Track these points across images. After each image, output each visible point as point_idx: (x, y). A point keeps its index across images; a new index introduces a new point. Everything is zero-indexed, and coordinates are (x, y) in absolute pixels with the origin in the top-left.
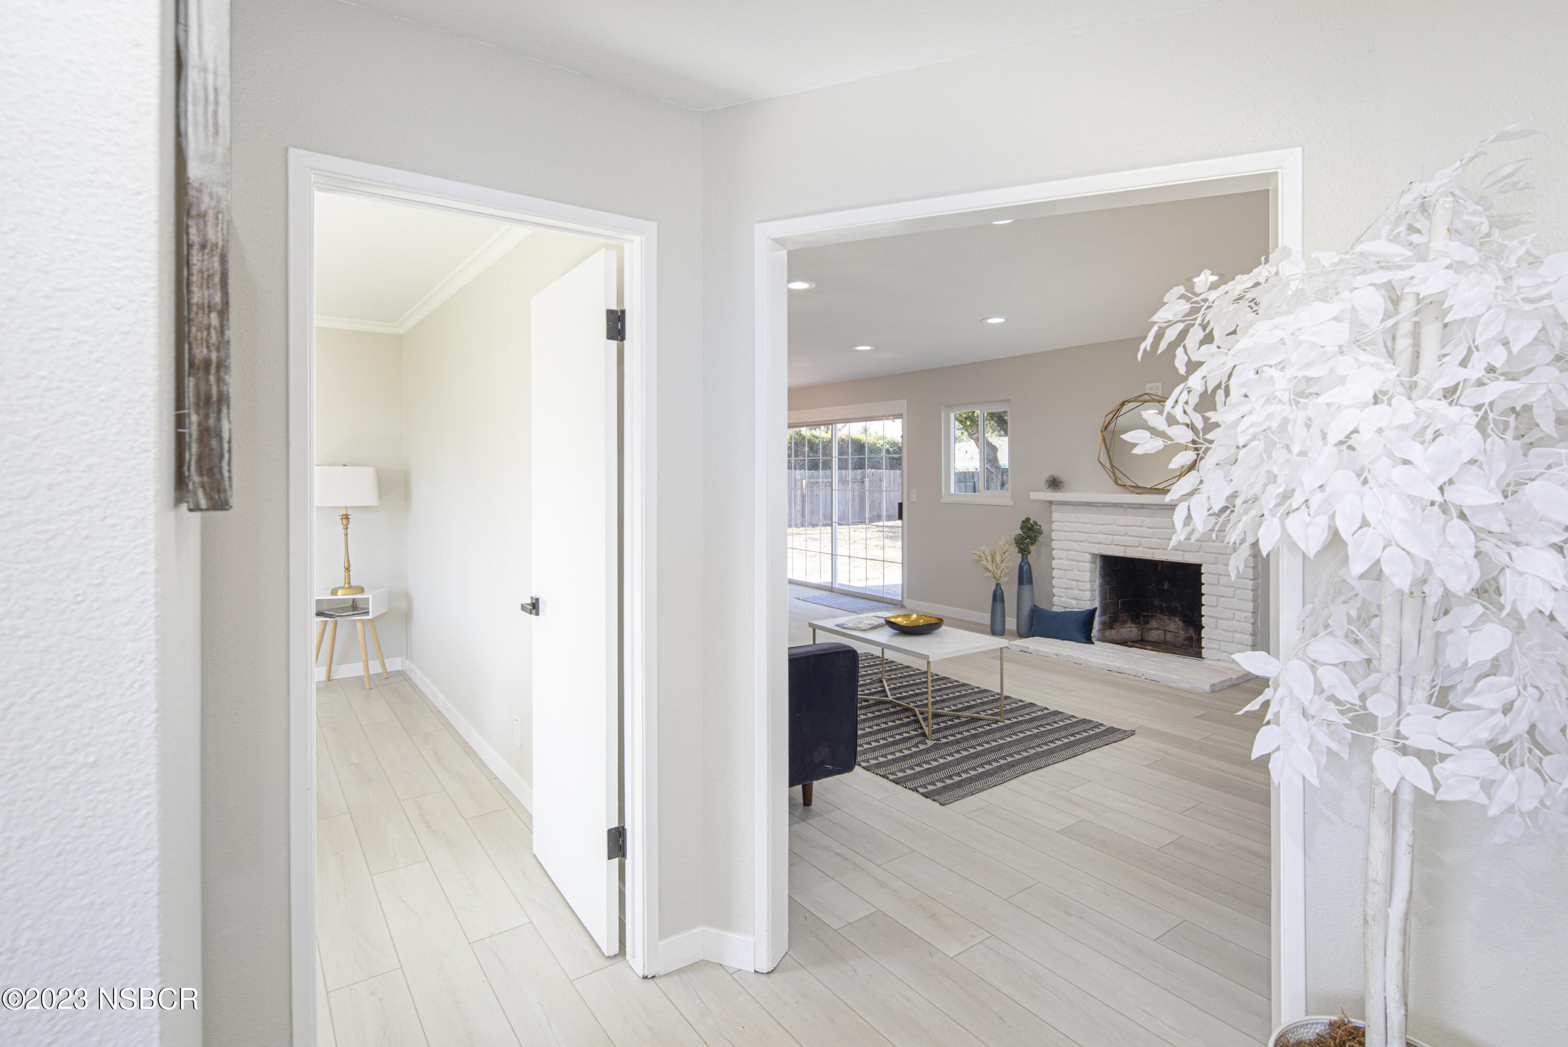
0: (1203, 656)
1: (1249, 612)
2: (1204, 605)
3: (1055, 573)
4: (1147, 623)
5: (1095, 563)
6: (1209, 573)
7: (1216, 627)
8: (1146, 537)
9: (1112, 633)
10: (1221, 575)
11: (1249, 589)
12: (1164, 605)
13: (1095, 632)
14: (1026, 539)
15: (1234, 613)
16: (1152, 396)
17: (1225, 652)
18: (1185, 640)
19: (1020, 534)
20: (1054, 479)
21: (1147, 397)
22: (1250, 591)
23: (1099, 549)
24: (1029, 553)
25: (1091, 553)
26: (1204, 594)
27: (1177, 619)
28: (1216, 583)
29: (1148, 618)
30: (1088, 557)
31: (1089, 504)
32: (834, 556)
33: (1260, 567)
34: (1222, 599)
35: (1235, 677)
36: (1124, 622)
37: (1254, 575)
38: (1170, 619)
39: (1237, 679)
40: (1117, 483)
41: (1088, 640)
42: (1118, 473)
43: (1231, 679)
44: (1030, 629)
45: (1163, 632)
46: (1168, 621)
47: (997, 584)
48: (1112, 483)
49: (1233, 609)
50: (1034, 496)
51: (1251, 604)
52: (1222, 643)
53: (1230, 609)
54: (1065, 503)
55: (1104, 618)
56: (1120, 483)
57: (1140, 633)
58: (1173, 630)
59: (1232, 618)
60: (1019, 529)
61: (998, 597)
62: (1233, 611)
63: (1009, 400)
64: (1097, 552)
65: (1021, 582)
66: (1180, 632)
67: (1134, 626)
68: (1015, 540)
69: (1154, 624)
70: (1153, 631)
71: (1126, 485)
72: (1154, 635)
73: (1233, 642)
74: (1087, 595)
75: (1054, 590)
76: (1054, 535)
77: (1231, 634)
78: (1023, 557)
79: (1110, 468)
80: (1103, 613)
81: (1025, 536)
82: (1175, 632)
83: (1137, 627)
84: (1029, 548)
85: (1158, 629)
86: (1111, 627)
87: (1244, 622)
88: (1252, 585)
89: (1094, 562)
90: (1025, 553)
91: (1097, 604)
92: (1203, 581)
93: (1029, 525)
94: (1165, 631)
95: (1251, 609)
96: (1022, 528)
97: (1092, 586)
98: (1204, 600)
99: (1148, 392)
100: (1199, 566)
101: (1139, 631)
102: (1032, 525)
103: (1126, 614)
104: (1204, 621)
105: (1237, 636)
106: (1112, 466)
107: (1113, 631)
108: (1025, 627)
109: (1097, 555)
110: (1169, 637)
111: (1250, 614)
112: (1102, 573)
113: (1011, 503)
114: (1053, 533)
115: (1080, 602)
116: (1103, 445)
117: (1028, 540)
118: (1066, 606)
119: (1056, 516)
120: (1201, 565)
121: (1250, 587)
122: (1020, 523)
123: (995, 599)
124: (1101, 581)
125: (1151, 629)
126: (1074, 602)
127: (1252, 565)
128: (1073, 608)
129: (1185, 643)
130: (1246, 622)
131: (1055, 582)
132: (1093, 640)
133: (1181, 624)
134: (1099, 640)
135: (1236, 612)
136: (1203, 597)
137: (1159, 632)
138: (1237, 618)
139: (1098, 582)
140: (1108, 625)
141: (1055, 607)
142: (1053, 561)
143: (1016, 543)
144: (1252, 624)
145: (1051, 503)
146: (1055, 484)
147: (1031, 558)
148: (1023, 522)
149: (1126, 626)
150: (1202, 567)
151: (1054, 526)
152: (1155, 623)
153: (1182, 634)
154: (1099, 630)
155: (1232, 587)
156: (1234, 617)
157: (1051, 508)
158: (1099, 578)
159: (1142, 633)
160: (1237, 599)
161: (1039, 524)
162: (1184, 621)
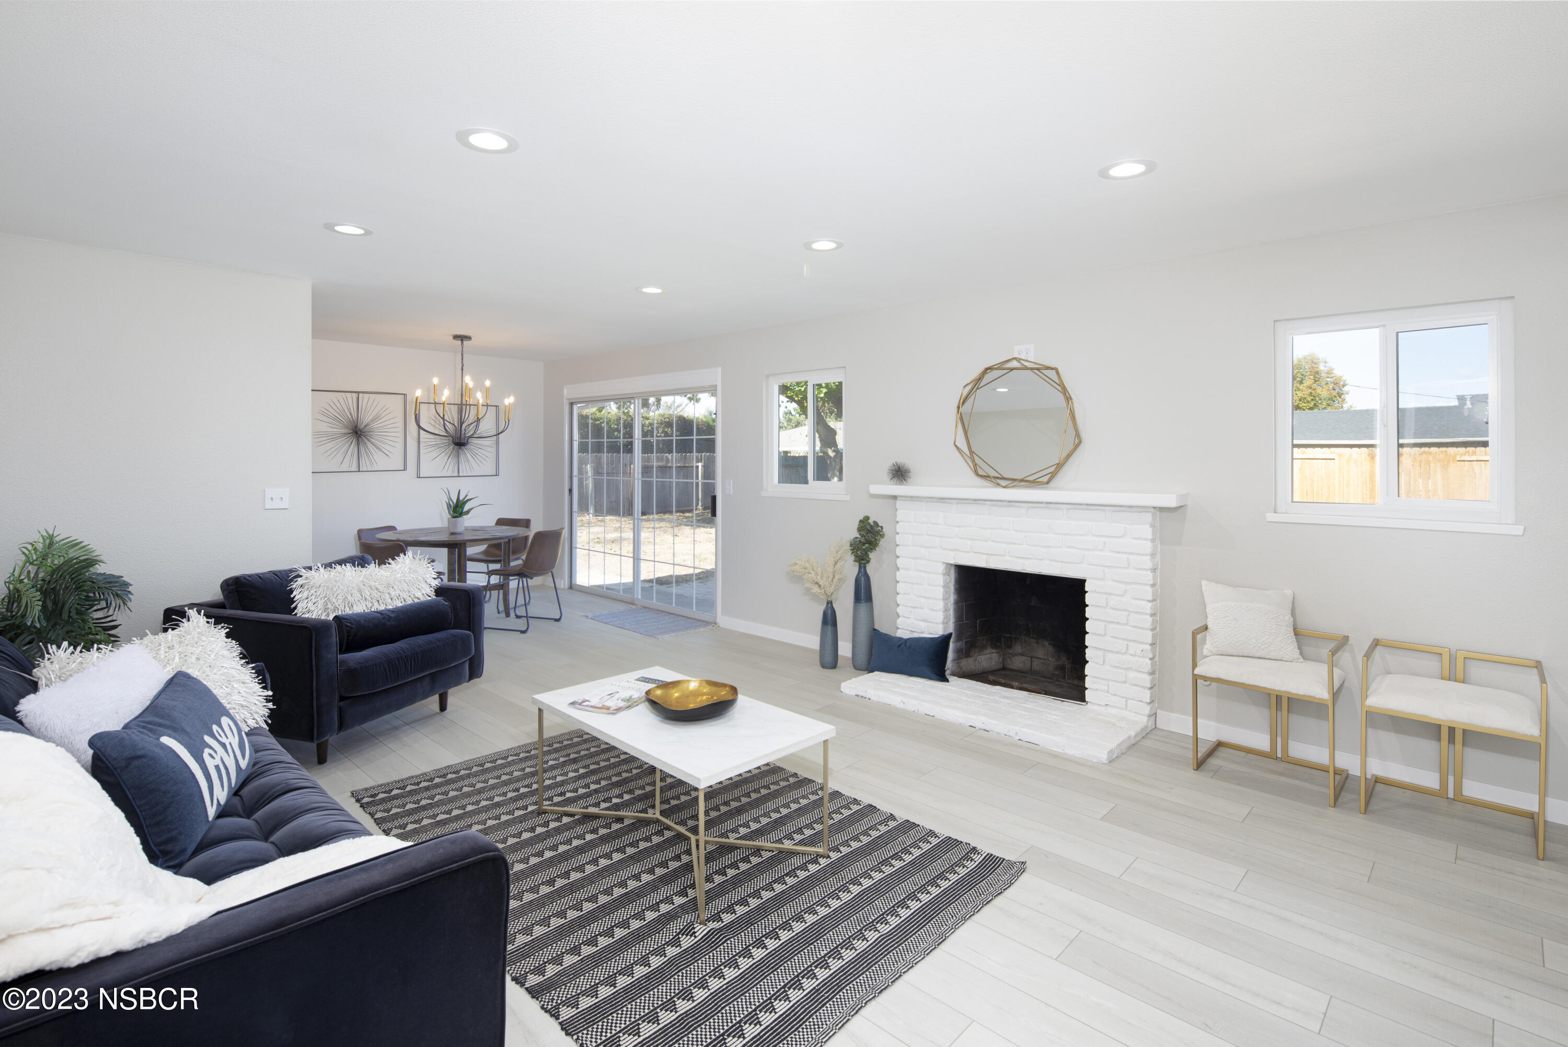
0: (1086, 700)
1: (1147, 643)
2: (1088, 633)
3: (900, 587)
4: (1009, 647)
5: (949, 575)
6: (1095, 591)
7: (1104, 661)
8: (1015, 544)
9: (969, 664)
10: (1111, 594)
11: (1147, 614)
12: (1030, 626)
13: (949, 664)
14: (864, 544)
15: (1127, 645)
16: (1022, 362)
17: (1115, 695)
18: (1056, 669)
19: (857, 538)
20: (899, 468)
21: (1015, 364)
22: (1148, 617)
23: (955, 558)
24: (868, 562)
25: (944, 563)
26: (1088, 619)
27: (1047, 643)
28: (1105, 606)
29: (1012, 641)
30: (941, 568)
31: (942, 500)
32: (636, 561)
33: (1158, 584)
34: (1112, 626)
35: (1133, 734)
36: (983, 647)
37: (1153, 595)
38: (1037, 643)
39: (1135, 736)
40: (978, 475)
41: (942, 677)
42: (977, 460)
43: (1129, 737)
44: (869, 661)
45: (1029, 659)
46: (1035, 645)
47: (828, 603)
48: (973, 475)
49: (1125, 639)
50: (876, 489)
51: (1150, 633)
52: (1110, 683)
53: (1121, 639)
54: (912, 498)
55: (959, 644)
56: (981, 472)
57: (1001, 659)
58: (1041, 657)
59: (1124, 650)
60: (856, 530)
61: (829, 620)
62: (1126, 642)
63: (845, 367)
64: (952, 562)
65: (857, 599)
66: (1050, 659)
67: (994, 651)
68: (851, 545)
69: (1018, 648)
70: (1016, 657)
71: (989, 477)
72: (1018, 662)
73: (1125, 682)
74: (940, 616)
75: (899, 610)
76: (898, 539)
77: (1123, 672)
78: (860, 567)
79: (968, 453)
80: (959, 639)
81: (863, 540)
82: (1045, 659)
83: (996, 652)
84: (868, 556)
85: (1022, 655)
86: (967, 655)
87: (1140, 657)
88: (1151, 608)
89: (947, 574)
90: (863, 562)
91: (951, 629)
92: (1087, 601)
93: (868, 527)
94: (1032, 657)
95: (1150, 641)
96: (859, 530)
97: (946, 604)
98: (1089, 626)
99: (1016, 355)
100: (1082, 582)
101: (1000, 656)
102: (871, 527)
103: (985, 637)
104: (1089, 654)
105: (1132, 674)
106: (971, 452)
107: (970, 660)
108: (862, 658)
109: (951, 565)
110: (1037, 665)
111: (1148, 647)
112: (957, 587)
113: (847, 498)
114: (897, 536)
115: (931, 625)
116: (960, 425)
117: (867, 545)
118: (913, 630)
119: (901, 514)
120: (1085, 581)
121: (1149, 611)
122: (857, 523)
123: (825, 622)
124: (955, 597)
125: (1014, 655)
126: (923, 625)
127: (1151, 582)
128: (922, 633)
129: (1056, 673)
130: (1143, 657)
131: (899, 599)
132: (948, 677)
133: (1051, 649)
134: (953, 674)
135: (1130, 644)
136: (1087, 623)
137: (1024, 658)
138: (1131, 651)
139: (952, 598)
140: (963, 653)
141: (899, 631)
142: (898, 573)
143: (851, 550)
144: (1151, 659)
145: (895, 498)
146: (900, 473)
147: (870, 569)
148: (861, 521)
149: (986, 652)
150: (1086, 584)
151: (899, 527)
152: (1020, 648)
153: (1052, 661)
154: (954, 660)
155: (1125, 610)
156: (1127, 649)
157: (895, 504)
158: (954, 594)
159: (1003, 659)
160: (1131, 626)
161: (880, 525)
162: (1054, 646)
